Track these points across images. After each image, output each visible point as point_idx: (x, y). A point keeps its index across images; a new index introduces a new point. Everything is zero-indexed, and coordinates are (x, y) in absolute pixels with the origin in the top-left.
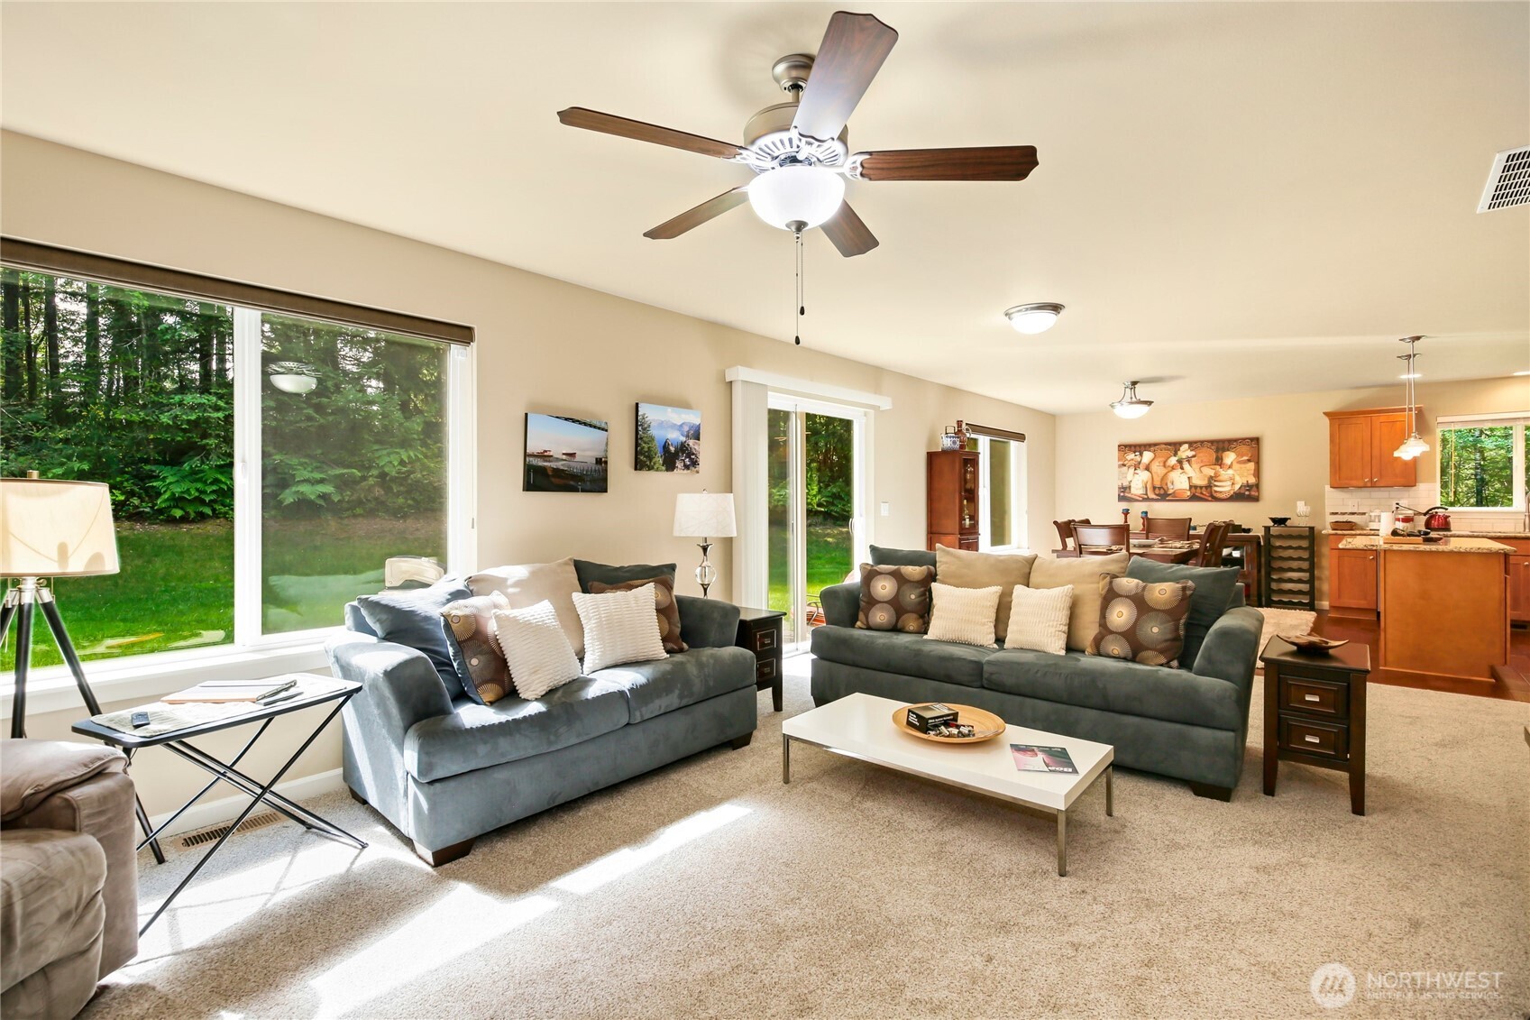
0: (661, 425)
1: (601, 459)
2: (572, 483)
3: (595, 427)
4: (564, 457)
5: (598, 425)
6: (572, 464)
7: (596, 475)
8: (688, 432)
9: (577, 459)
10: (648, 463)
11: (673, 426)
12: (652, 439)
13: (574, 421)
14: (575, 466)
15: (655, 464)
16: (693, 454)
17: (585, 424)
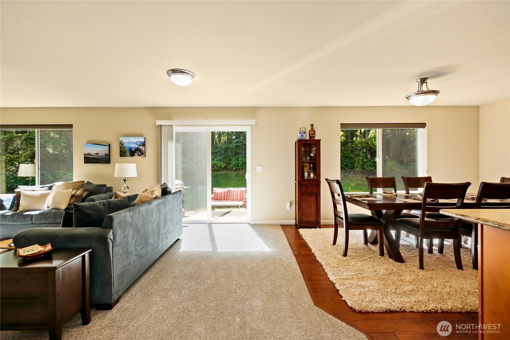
0: (128, 143)
1: (107, 154)
2: (98, 161)
3: (104, 145)
4: (95, 154)
5: (105, 145)
6: (97, 156)
7: (105, 159)
8: (140, 144)
9: (99, 154)
10: (124, 154)
11: (134, 143)
12: (125, 147)
13: (97, 144)
14: (98, 157)
15: (126, 155)
16: (142, 151)
17: (101, 145)
